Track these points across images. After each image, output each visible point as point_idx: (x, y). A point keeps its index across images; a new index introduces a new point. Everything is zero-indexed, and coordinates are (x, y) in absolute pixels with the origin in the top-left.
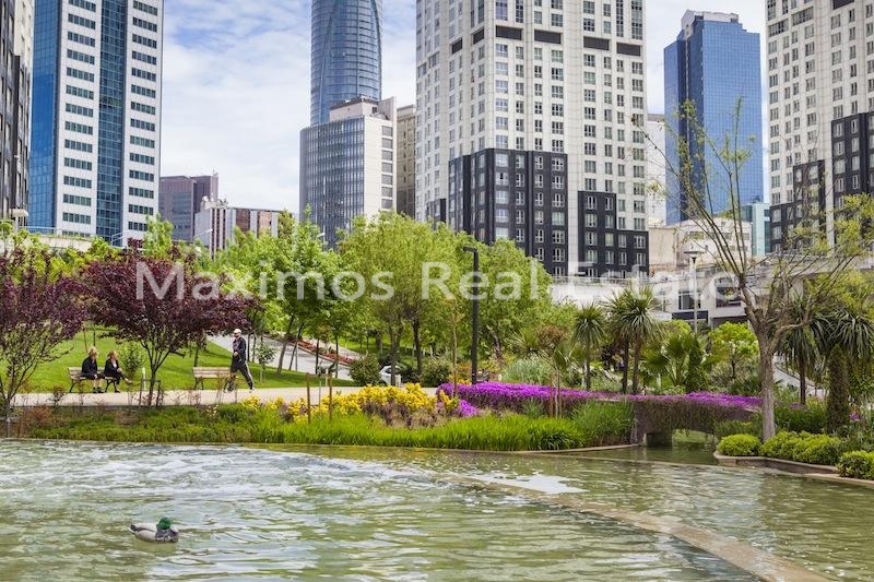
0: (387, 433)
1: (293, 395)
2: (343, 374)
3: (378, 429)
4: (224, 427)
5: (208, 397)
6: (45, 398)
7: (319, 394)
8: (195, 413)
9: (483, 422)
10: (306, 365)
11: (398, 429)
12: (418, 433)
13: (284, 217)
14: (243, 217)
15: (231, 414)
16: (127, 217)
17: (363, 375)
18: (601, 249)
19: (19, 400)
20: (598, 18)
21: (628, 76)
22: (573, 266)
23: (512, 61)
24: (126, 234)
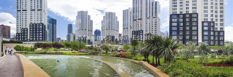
0: (74, 54)
1: (67, 52)
2: (70, 50)
3: (73, 54)
4: (62, 54)
5: (60, 52)
6: (49, 52)
7: (69, 52)
8: (60, 53)
9: (81, 53)
10: (67, 50)
11: (75, 54)
12: (76, 54)
13: (65, 40)
14: (62, 40)
15: (62, 53)
16: (54, 40)
17: (72, 50)
18: (89, 43)
19: (47, 52)
20: (89, 29)
21: (91, 33)
22: (87, 44)
23: (83, 31)
24: (54, 41)
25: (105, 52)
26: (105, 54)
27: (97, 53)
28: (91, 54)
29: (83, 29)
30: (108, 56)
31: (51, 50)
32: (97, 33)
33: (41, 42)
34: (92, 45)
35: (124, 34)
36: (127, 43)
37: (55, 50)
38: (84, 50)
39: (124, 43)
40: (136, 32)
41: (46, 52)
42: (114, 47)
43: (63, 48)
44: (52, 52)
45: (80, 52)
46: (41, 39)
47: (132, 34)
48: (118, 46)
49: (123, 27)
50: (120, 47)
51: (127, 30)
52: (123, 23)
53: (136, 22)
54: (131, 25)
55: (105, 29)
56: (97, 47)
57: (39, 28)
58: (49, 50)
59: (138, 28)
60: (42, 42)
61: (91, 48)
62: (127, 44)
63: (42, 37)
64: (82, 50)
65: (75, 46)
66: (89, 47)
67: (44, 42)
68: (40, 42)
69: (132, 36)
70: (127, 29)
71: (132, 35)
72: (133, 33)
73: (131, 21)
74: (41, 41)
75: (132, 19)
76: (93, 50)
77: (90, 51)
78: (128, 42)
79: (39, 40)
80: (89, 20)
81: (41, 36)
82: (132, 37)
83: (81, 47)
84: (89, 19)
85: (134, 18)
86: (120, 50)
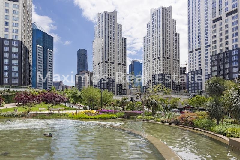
1: (74, 112)
2: (82, 109)
3: (87, 116)
4: (63, 116)
5: (61, 112)
6: (35, 112)
7: (78, 111)
8: (59, 114)
10: (76, 107)
11: (90, 116)
12: (93, 117)
13: (73, 87)
14: (67, 87)
15: (65, 114)
16: (48, 86)
17: (85, 109)
18: (120, 92)
19: (30, 113)
20: (120, 60)
21: (124, 69)
22: (116, 94)
23: (107, 66)
24: (48, 89)
25: (151, 111)
26: (152, 117)
27: (135, 114)
28: (123, 117)
29: (107, 61)
30: (157, 121)
31: (40, 109)
32: (136, 68)
33: (15, 90)
34: (125, 97)
35: (191, 66)
36: (198, 89)
37: (49, 108)
38: (110, 107)
39: (192, 90)
40: (221, 56)
41: (28, 114)
42: (170, 101)
43: (67, 105)
44: (42, 112)
45: (102, 112)
46: (15, 81)
47: (209, 65)
48: (179, 97)
49: (189, 48)
50: (182, 100)
51: (197, 54)
52: (189, 36)
53: (221, 24)
54: (209, 38)
55: (151, 59)
56: (136, 100)
57: (11, 53)
58: (34, 109)
59: (227, 43)
60: (18, 90)
61: (122, 104)
62: (200, 91)
63: (19, 78)
64: (106, 108)
65: (92, 100)
66: (118, 101)
67: (23, 90)
68: (12, 90)
69: (211, 69)
70: (197, 52)
71: (209, 68)
72: (212, 61)
73: (208, 25)
74: (15, 87)
75: (210, 18)
76: (128, 107)
77: (121, 111)
78: (200, 88)
79: (10, 84)
80: (120, 37)
81: (17, 75)
82: (212, 72)
83: (103, 102)
84: (120, 34)
85: (214, 14)
86: (182, 107)
